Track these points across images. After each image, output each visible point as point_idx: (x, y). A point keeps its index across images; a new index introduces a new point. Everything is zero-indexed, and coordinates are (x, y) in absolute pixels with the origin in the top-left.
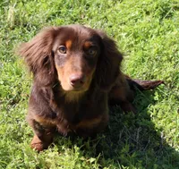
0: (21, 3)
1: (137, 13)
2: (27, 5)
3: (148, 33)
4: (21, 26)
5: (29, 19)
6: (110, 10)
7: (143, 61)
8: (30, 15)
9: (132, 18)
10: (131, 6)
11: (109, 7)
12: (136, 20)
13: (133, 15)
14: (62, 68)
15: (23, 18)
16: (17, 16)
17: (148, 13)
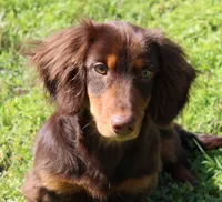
0: (12, 13)
1: (198, 28)
2: (22, 16)
3: (215, 60)
4: (11, 49)
5: (24, 38)
6: (154, 23)
7: (207, 103)
8: (26, 32)
9: (190, 36)
10: (188, 17)
11: (153, 19)
12: (196, 39)
13: (191, 31)
14: (99, 97)
15: (15, 37)
16: (6, 34)
17: (214, 29)
